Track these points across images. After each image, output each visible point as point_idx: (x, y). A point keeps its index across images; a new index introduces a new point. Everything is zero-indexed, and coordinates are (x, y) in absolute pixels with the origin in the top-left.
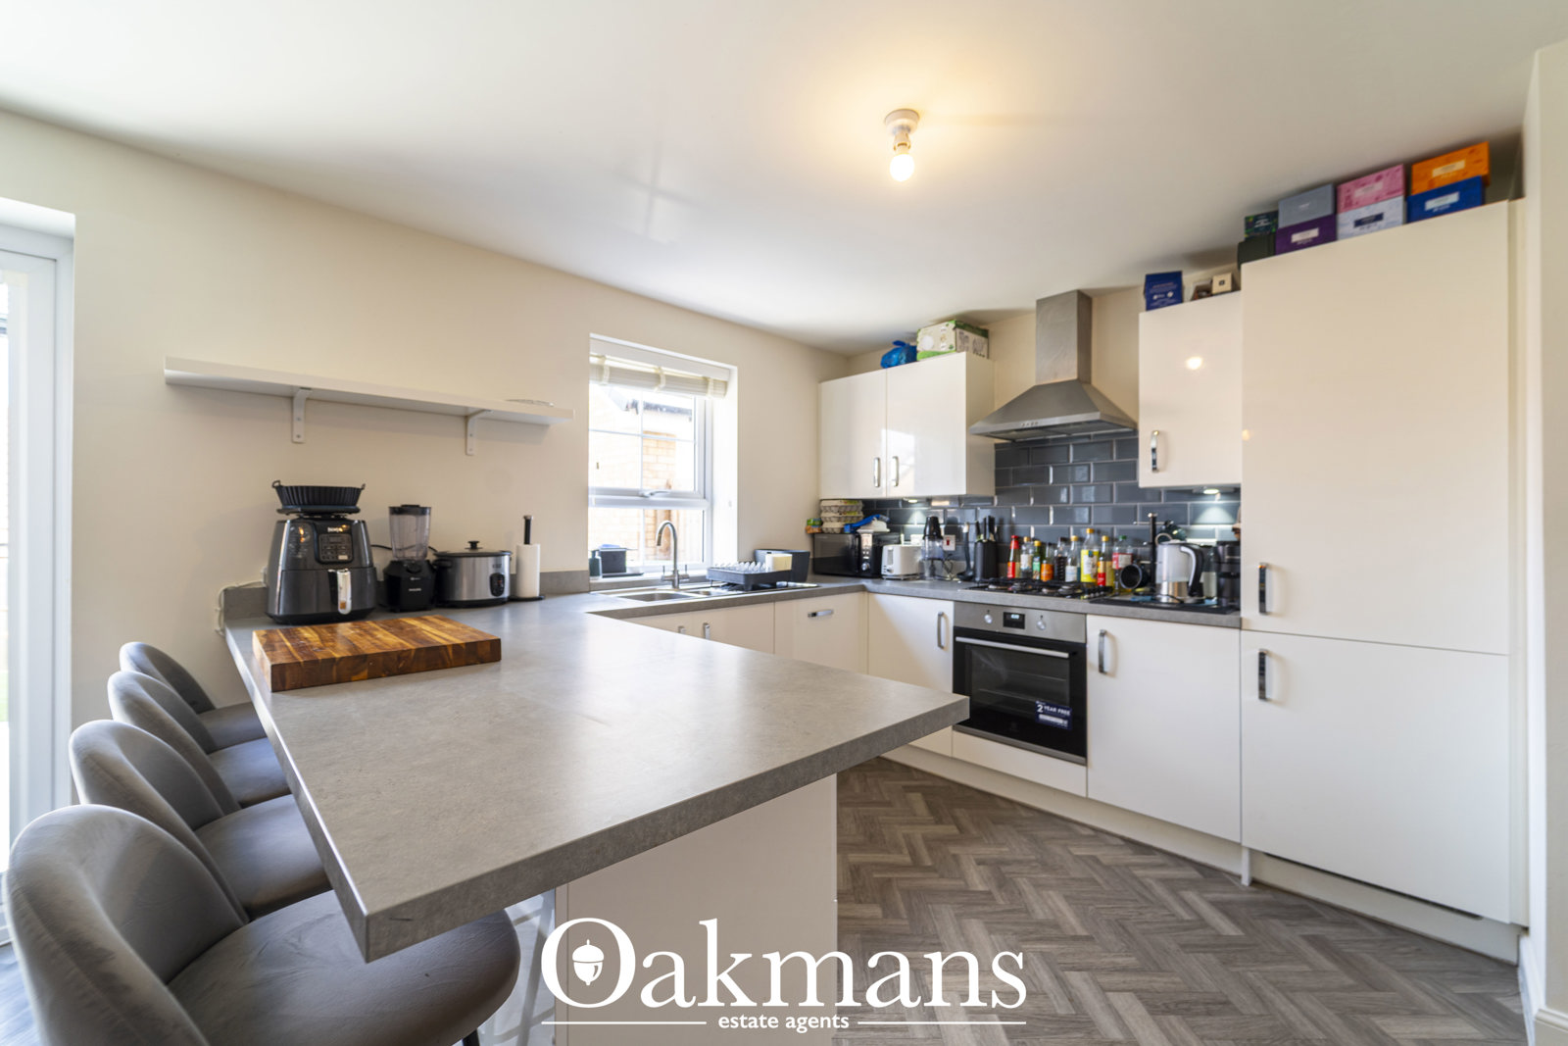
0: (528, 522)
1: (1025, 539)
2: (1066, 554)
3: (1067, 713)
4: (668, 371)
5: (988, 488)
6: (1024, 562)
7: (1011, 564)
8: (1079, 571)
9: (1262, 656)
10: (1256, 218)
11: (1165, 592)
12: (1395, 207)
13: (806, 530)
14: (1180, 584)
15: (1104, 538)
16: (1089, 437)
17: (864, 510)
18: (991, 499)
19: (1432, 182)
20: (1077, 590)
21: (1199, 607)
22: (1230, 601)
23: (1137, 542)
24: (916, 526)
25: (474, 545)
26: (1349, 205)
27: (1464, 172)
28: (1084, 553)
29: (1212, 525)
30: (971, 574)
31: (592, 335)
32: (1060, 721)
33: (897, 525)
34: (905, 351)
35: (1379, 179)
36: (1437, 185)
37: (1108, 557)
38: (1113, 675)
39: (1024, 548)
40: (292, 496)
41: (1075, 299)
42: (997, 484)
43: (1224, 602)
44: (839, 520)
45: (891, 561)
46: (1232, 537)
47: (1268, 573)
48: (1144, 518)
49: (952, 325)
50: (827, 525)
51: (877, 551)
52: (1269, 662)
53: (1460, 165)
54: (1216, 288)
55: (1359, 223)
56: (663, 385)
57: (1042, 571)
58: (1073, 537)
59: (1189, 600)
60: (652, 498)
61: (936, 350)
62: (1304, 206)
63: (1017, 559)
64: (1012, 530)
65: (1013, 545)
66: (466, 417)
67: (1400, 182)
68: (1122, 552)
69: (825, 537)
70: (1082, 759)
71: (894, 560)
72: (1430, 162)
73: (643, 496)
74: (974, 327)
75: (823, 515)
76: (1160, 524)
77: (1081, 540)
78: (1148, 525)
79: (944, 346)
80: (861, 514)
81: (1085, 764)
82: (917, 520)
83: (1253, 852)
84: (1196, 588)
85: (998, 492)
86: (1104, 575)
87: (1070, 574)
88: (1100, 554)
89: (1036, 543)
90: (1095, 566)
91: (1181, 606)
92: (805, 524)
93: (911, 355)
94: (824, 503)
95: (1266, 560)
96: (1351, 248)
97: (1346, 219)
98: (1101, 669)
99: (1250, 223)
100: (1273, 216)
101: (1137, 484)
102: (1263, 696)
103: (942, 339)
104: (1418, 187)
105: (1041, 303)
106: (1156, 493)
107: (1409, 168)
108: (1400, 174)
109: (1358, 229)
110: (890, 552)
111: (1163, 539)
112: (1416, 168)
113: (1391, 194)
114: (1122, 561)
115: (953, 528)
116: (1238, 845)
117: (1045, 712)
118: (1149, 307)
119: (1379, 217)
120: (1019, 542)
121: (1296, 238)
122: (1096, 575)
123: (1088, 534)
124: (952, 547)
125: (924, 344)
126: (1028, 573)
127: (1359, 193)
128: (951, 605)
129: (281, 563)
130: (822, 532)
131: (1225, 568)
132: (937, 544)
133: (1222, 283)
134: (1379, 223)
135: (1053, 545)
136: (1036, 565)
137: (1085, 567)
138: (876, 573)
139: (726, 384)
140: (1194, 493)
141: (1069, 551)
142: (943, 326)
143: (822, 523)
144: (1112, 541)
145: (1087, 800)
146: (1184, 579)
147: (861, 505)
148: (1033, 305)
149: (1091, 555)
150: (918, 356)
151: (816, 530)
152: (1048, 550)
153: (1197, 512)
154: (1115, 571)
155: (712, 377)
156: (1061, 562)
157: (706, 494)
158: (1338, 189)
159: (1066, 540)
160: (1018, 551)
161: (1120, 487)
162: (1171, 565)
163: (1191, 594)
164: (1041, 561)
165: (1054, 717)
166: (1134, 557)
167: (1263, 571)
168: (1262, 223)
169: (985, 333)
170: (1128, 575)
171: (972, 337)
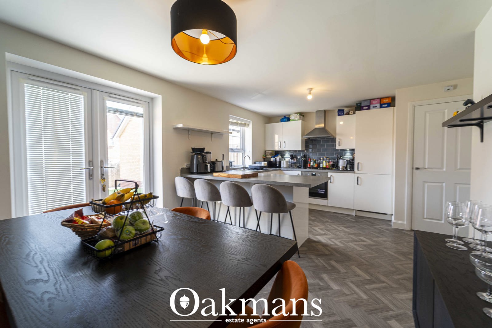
0: (223, 155)
1: (312, 159)
2: (320, 162)
3: (324, 191)
4: (240, 122)
5: (304, 149)
6: (312, 164)
7: (309, 164)
8: (323, 165)
9: (358, 177)
10: (358, 103)
11: (341, 168)
12: (378, 105)
13: (263, 158)
14: (343, 166)
15: (328, 159)
16: (325, 139)
17: (275, 153)
18: (304, 151)
19: (384, 102)
20: (323, 168)
21: (347, 170)
22: (352, 169)
23: (334, 159)
24: (287, 157)
25: (216, 160)
26: (372, 104)
27: (388, 101)
28: (324, 162)
29: (348, 156)
30: (300, 166)
31: (230, 115)
32: (323, 192)
33: (283, 156)
34: (286, 118)
35: (376, 100)
36: (384, 103)
37: (329, 162)
38: (333, 183)
39: (312, 161)
40: (194, 150)
41: (323, 111)
42: (306, 148)
43: (351, 169)
44: (271, 155)
45: (283, 164)
46: (352, 158)
47: (359, 164)
48: (336, 155)
49: (298, 114)
50: (267, 156)
51: (280, 162)
52: (359, 178)
53: (387, 100)
54: (350, 113)
55: (374, 107)
56: (239, 125)
57: (316, 165)
58: (322, 159)
59: (345, 169)
60: (235, 150)
61: (294, 119)
62: (366, 103)
63: (310, 163)
64: (309, 157)
65: (309, 160)
66: (212, 133)
67: (379, 102)
68: (331, 161)
69: (267, 159)
70: (326, 199)
71: (284, 164)
72: (383, 99)
73: (233, 150)
74: (302, 115)
75: (267, 154)
76: (339, 156)
77: (323, 159)
78: (336, 156)
79: (297, 119)
80: (274, 154)
81: (327, 200)
82: (287, 155)
83: (355, 210)
84: (346, 167)
85: (306, 149)
86: (328, 166)
87: (321, 166)
88: (327, 162)
89: (314, 160)
90: (326, 164)
91: (344, 170)
92: (262, 156)
93: (288, 120)
94: (267, 151)
95: (359, 162)
96: (372, 111)
97: (372, 106)
98: (331, 182)
99: (357, 104)
100: (361, 103)
101: (336, 148)
102: (358, 184)
103: (296, 117)
104: (382, 103)
105: (317, 111)
106: (338, 150)
107: (381, 99)
108: (379, 100)
109: (373, 108)
110: (283, 162)
111: (340, 159)
112: (382, 100)
113: (378, 103)
114: (331, 163)
115: (296, 157)
116: (353, 210)
117: (320, 191)
118: (339, 115)
119: (376, 107)
120: (311, 160)
121: (364, 108)
122: (326, 166)
123: (325, 158)
124: (295, 161)
125: (292, 117)
126: (312, 166)
127: (373, 102)
128: (300, 172)
129: (194, 164)
130: (266, 158)
131: (351, 163)
132: (293, 160)
133: (351, 113)
134: (376, 108)
135: (318, 160)
136: (314, 164)
137: (324, 164)
138: (280, 167)
139: (248, 125)
140: (344, 150)
141: (321, 161)
142: (296, 114)
143: (266, 156)
144: (329, 159)
145: (328, 206)
146: (344, 166)
147: (274, 152)
148: (315, 111)
149: (326, 162)
150: (291, 120)
151: (265, 157)
152: (317, 161)
153: (345, 153)
154: (330, 165)
155: (246, 123)
156: (319, 164)
157: (243, 149)
158: (371, 100)
159: (320, 159)
160: (310, 162)
161: (322, 149)
162: (342, 163)
163: (346, 168)
164: (315, 163)
165: (321, 192)
166: (334, 162)
167: (358, 164)
168: (359, 104)
169: (303, 116)
170: (333, 166)
171: (302, 117)
